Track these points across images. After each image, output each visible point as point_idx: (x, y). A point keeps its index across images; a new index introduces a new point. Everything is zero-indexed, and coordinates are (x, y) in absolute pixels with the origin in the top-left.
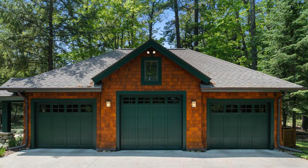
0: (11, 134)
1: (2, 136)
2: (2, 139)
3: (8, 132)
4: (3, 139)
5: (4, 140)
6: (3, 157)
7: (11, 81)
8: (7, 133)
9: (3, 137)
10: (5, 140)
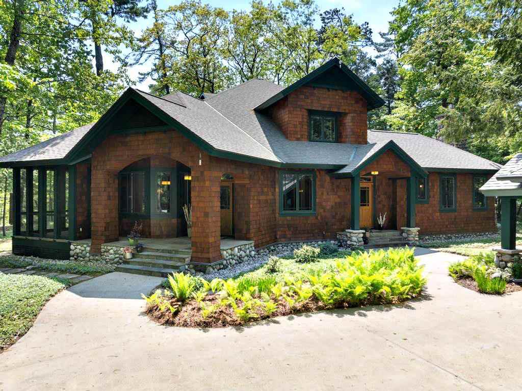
0: (516, 253)
1: (500, 255)
2: (500, 260)
3: (510, 249)
4: (502, 261)
5: (504, 263)
6: (503, 295)
7: (517, 159)
8: (510, 251)
9: (503, 256)
10: (506, 262)
